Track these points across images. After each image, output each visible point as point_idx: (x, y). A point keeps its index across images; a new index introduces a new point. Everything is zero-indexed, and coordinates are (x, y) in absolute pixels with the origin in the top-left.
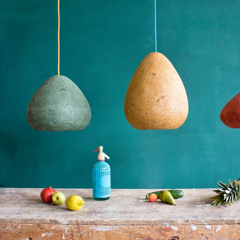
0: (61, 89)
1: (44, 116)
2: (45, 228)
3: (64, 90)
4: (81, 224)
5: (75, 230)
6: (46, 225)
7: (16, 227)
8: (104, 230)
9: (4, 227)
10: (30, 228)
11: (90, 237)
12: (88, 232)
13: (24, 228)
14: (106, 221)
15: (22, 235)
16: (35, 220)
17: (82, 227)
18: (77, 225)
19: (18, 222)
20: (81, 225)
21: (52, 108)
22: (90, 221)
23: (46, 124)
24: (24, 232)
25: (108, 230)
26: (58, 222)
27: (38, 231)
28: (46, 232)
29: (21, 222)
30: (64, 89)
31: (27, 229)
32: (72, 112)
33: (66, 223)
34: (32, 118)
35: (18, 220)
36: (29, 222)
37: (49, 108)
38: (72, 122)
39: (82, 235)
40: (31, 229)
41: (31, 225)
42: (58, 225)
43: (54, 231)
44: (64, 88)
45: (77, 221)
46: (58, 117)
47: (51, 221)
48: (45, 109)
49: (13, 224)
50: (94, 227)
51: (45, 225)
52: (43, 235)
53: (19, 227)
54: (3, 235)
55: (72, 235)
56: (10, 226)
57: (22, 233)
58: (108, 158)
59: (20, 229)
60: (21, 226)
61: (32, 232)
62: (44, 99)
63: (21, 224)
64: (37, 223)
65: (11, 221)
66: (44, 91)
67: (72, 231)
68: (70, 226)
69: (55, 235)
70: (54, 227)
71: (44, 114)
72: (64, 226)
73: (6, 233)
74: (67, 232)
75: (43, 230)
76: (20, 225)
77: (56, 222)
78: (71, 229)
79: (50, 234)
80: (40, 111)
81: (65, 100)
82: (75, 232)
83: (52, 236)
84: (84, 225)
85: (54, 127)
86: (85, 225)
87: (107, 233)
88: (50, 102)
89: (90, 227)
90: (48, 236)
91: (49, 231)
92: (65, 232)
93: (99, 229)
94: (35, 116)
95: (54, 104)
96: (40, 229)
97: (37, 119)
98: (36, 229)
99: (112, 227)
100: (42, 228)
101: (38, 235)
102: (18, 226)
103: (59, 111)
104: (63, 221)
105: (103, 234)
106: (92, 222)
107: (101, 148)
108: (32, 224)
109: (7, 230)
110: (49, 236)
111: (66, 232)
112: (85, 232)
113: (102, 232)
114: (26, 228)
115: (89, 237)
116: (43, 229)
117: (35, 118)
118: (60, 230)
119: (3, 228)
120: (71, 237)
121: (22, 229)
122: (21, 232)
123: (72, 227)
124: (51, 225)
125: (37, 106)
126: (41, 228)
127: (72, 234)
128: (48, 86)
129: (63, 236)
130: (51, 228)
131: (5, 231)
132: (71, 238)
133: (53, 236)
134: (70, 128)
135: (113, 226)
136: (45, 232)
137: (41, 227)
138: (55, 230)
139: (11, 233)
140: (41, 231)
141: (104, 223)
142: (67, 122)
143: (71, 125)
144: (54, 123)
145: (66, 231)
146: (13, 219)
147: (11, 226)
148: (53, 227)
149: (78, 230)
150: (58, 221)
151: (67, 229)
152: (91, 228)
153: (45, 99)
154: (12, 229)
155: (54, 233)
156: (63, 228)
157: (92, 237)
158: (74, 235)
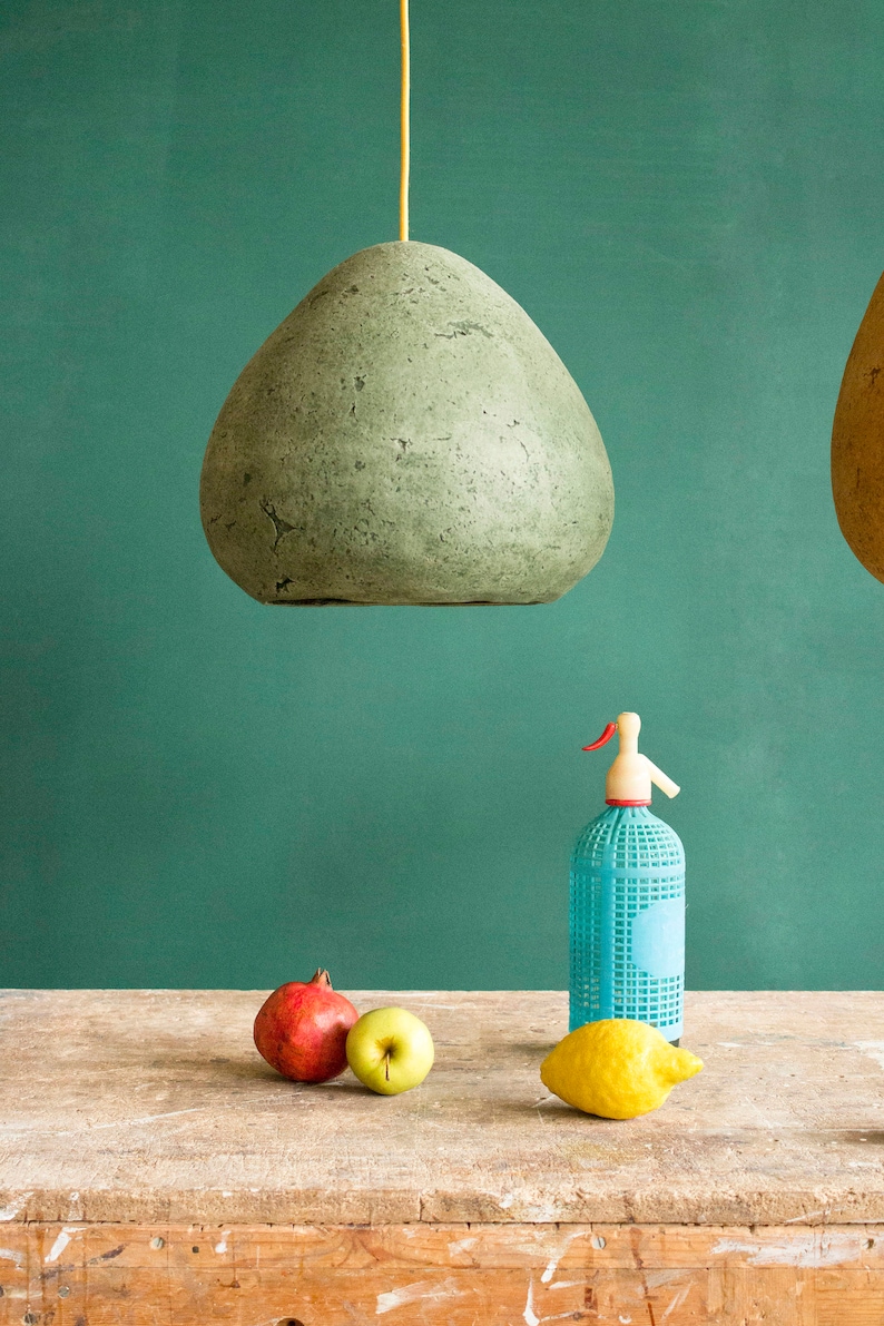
0: (457, 325)
1: (363, 495)
2: (406, 1253)
3: (479, 333)
4: (654, 1217)
5: (612, 1264)
6: (409, 1232)
7: (195, 1250)
8: (811, 1261)
9: (111, 1248)
10: (297, 1252)
11: (711, 1308)
12: (701, 1275)
13: (258, 1252)
14: (824, 1200)
15: (241, 1303)
16: (335, 1199)
17: (662, 1242)
18: (627, 1228)
19: (217, 1214)
20: (655, 1230)
21: (418, 446)
22: (716, 1202)
23: (371, 548)
24: (253, 1281)
25: (837, 1256)
26: (497, 1210)
27: (353, 1274)
28: (409, 1281)
29: (238, 1212)
30: (476, 327)
31: (277, 1259)
32: (543, 474)
33: (550, 1213)
34: (273, 515)
35: (213, 1200)
36: (295, 1211)
37: (397, 446)
38: (535, 542)
39: (655, 1298)
40: (303, 1258)
41: (301, 1231)
42: (492, 1229)
43: (468, 1270)
44: (474, 321)
45: (626, 1200)
46: (457, 504)
47: (448, 1202)
48: (368, 453)
49: (178, 1228)
50: (743, 1240)
51: (405, 1230)
52: (388, 1301)
53: (221, 1248)
54: (105, 1310)
55: (588, 1299)
56: (154, 1244)
57: (241, 1291)
58: (671, 789)
59: (225, 1260)
60: (231, 1243)
61: (313, 1284)
62: (354, 382)
63: (236, 1229)
64: (348, 1216)
65: (164, 1209)
66: (349, 337)
67: (590, 1270)
68: (580, 1232)
69: (470, 1302)
70: (467, 1244)
71: (362, 481)
72: (539, 1235)
73: (123, 1292)
74: (555, 1279)
75: (386, 1265)
76: (226, 1232)
77: (480, 1211)
78: (584, 1252)
79: (437, 1295)
80: (337, 467)
81: (496, 396)
82: (611, 1275)
83: (452, 1304)
84: (671, 1230)
85: (421, 574)
86: (682, 1229)
87: (832, 1278)
88: (403, 403)
89: (714, 1240)
90: (424, 1308)
91: (428, 1270)
92: (538, 1279)
93: (778, 1252)
94: (292, 500)
95: (429, 420)
96: (368, 1258)
97: (310, 518)
98: (338, 1259)
99: (862, 1235)
100: (379, 1256)
101: (353, 1304)
102: (215, 1243)
103: (463, 463)
104: (528, 1198)
105: (799, 1288)
106: (724, 1205)
107: (631, 724)
108: (308, 1223)
109: (136, 1271)
110: (431, 1306)
111: (546, 1277)
112: (677, 1275)
113: (799, 1274)
114: (268, 1253)
115: (704, 1310)
116: (387, 1256)
117: (291, 511)
118: (505, 1262)
119: (106, 1256)
120: (582, 1310)
121: (244, 1264)
122: (235, 1285)
123: (594, 1243)
124: (443, 1228)
125: (309, 431)
126: (373, 1253)
127: (589, 1291)
128: (364, 301)
129: (523, 1307)
130: (446, 1250)
131: (117, 1282)
132: (579, 1316)
133: (462, 1306)
134: (518, 581)
135: (872, 1233)
136: (405, 1279)
137: (375, 1244)
138: (476, 1266)
139: (158, 1292)
140: (376, 1271)
141: (814, 1214)
142: (512, 537)
143: (527, 558)
144: (432, 544)
145: (552, 1267)
146: (181, 1194)
147: (163, 1242)
148: (464, 1244)
149: (634, 1265)
150: (492, 1203)
151: (554, 1255)
152: (721, 1249)
153: (360, 384)
154: (171, 1263)
155: (461, 1288)
156: (530, 1249)
157: (724, 1311)
158: (603, 1294)
